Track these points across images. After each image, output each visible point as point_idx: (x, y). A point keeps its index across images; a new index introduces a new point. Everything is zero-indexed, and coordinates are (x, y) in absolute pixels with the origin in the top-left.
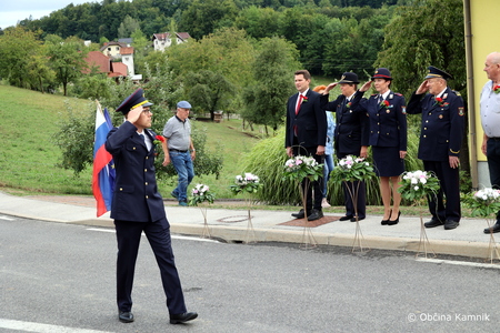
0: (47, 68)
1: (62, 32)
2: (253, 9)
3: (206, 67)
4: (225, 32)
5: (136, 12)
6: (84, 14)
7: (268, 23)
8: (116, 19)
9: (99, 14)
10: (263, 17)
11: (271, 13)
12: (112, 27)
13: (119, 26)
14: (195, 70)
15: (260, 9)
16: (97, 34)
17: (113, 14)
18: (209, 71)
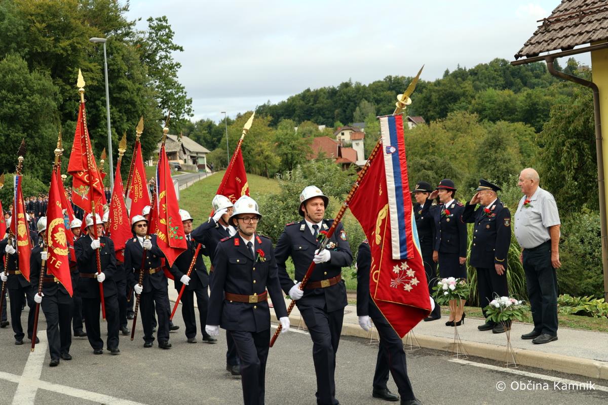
0: (273, 154)
1: (299, 116)
2: (491, 91)
3: (433, 153)
4: (457, 116)
5: (372, 96)
6: (321, 99)
7: (506, 106)
8: (352, 104)
9: (336, 98)
10: (501, 99)
11: (509, 96)
12: (348, 111)
13: (354, 110)
14: (422, 156)
15: (499, 92)
16: (333, 118)
17: (349, 99)
18: (436, 157)
